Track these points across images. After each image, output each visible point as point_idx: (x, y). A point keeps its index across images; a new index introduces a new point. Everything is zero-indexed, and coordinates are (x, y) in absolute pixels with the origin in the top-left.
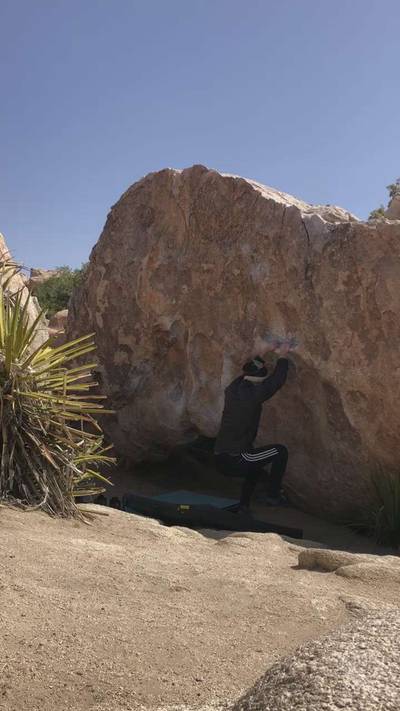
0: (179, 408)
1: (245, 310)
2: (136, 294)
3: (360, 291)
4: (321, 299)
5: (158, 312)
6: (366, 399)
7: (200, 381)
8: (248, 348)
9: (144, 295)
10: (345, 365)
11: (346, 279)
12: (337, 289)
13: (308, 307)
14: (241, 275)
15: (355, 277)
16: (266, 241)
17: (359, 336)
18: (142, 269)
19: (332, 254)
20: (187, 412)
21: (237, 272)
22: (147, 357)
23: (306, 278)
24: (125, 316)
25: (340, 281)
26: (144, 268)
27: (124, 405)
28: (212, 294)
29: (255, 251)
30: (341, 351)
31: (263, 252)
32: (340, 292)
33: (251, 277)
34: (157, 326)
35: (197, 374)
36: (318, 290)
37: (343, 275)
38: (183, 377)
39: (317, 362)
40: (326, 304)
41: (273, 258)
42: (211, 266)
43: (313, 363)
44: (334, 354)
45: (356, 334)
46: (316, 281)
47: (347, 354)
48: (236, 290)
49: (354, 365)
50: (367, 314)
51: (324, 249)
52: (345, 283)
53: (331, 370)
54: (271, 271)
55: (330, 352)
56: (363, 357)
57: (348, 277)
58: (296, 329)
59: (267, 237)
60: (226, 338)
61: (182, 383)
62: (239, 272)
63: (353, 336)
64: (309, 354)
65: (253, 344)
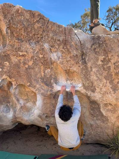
1: (44, 72)
3: (110, 64)
4: (91, 68)
6: (112, 106)
7: (21, 104)
8: (50, 89)
10: (103, 94)
11: (103, 60)
12: (98, 64)
13: (84, 72)
14: (44, 57)
15: (107, 58)
16: (58, 42)
17: (109, 82)
19: (95, 49)
20: (15, 117)
21: (41, 56)
23: (82, 59)
25: (99, 61)
28: (27, 66)
29: (52, 47)
30: (101, 89)
31: (57, 47)
33: (51, 58)
35: (18, 100)
36: (89, 65)
37: (101, 58)
38: (9, 102)
39: (89, 93)
40: (94, 70)
41: (63, 50)
42: (25, 53)
43: (87, 94)
44: (98, 90)
45: (108, 81)
46: (88, 60)
47: (104, 89)
48: (41, 64)
49: (107, 94)
50: (113, 74)
51: (91, 47)
53: (97, 96)
54: (62, 56)
55: (96, 89)
56: (111, 90)
57: (104, 58)
58: (73, 80)
59: (59, 40)
60: (37, 85)
61: (8, 105)
62: (42, 56)
63: (106, 82)
64: (85, 90)
65: (52, 87)
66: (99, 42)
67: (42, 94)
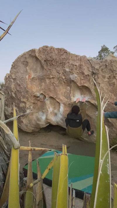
0: (44, 118)
1: (66, 89)
2: (26, 86)
3: (114, 81)
5: (34, 91)
8: (69, 100)
9: (29, 86)
11: (108, 77)
12: (105, 80)
14: (66, 78)
16: (75, 67)
17: (114, 95)
18: (26, 79)
19: (102, 69)
20: (47, 119)
22: (31, 104)
24: (23, 93)
25: (106, 78)
26: (27, 79)
27: (25, 118)
29: (71, 70)
32: (106, 81)
33: (70, 78)
34: (34, 95)
35: (49, 108)
36: (98, 81)
38: (44, 109)
41: (78, 72)
42: (54, 76)
51: (100, 68)
52: (108, 79)
54: (78, 76)
57: (110, 76)
58: (85, 94)
59: (76, 65)
61: (43, 111)
62: (65, 77)
63: (112, 95)
64: (94, 101)
65: (71, 99)
66: (106, 64)
67: (64, 104)
